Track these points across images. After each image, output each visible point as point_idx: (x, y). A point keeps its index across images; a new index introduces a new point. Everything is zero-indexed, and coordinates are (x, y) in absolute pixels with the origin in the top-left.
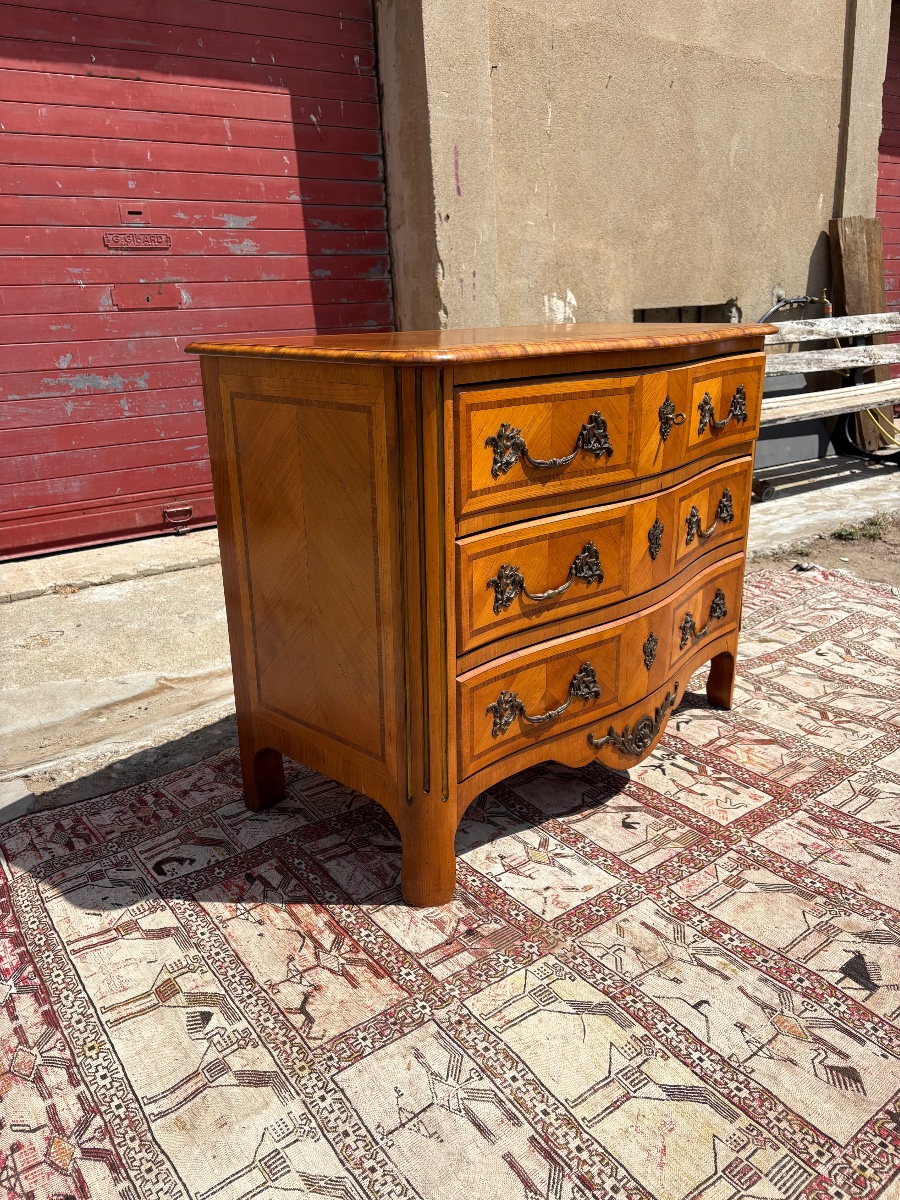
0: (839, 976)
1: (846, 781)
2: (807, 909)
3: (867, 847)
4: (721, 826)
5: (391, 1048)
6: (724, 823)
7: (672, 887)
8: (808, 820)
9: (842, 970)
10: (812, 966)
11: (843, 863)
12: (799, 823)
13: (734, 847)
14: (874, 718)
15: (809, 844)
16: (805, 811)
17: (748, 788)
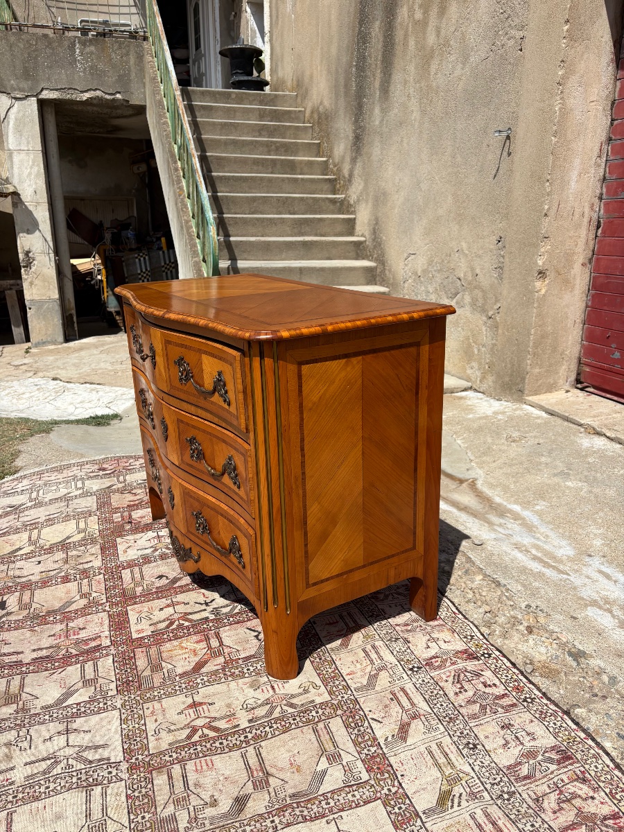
0: (4, 600)
1: (114, 679)
2: (44, 608)
3: (51, 650)
4: (127, 606)
5: (95, 504)
6: (129, 608)
7: (102, 576)
8: (99, 643)
9: (5, 601)
10: (17, 594)
11: (54, 635)
12: (100, 636)
13: (108, 604)
14: (181, 761)
15: (81, 632)
16: (108, 647)
17: (152, 632)
